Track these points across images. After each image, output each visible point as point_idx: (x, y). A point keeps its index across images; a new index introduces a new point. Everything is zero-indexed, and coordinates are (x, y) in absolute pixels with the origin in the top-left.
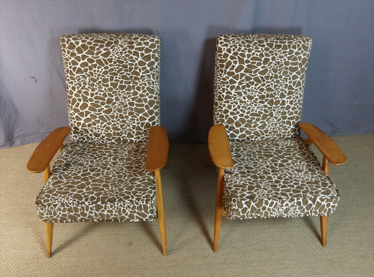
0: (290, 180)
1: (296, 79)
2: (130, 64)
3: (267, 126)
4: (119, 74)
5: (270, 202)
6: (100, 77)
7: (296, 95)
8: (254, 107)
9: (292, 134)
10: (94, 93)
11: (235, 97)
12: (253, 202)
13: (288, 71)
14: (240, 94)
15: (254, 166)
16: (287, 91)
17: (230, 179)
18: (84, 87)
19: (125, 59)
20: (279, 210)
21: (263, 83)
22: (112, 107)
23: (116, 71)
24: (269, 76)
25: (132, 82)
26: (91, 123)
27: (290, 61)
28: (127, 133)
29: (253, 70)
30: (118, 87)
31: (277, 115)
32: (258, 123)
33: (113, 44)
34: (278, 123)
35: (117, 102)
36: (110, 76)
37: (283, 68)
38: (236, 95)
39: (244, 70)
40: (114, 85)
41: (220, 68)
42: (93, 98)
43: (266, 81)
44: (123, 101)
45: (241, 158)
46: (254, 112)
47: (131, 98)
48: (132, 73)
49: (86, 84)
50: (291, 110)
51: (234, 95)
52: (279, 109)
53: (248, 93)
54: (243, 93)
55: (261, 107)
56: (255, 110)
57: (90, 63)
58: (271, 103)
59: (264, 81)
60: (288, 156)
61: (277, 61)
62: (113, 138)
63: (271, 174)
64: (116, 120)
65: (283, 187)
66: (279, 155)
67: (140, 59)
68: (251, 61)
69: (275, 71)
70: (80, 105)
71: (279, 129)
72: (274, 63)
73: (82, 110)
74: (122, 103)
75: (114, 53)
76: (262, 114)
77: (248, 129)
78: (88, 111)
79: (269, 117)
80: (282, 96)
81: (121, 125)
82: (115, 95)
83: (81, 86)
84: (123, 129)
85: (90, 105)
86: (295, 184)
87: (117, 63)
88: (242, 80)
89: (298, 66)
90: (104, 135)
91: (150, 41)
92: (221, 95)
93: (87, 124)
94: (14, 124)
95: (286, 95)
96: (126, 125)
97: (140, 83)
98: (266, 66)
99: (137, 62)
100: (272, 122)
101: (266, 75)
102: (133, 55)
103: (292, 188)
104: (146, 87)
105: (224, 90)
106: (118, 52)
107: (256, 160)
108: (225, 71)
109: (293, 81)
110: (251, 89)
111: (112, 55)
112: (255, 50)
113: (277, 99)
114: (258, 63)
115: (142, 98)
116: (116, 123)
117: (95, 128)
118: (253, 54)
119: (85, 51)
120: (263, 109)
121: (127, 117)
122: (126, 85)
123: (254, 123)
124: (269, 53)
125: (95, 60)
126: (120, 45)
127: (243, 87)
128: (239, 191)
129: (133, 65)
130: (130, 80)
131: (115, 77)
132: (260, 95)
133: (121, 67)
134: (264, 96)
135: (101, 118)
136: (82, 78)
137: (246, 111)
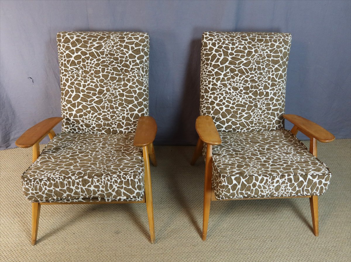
0: (279, 160)
1: (278, 72)
2: (121, 57)
3: (252, 117)
4: (110, 66)
5: (260, 178)
6: (92, 69)
7: (279, 87)
8: (239, 98)
9: (277, 126)
10: (86, 84)
11: (220, 88)
12: (243, 178)
13: (270, 63)
14: (225, 85)
15: (242, 150)
16: (271, 83)
17: (219, 159)
18: (77, 78)
19: (116, 52)
20: (270, 187)
21: (247, 74)
22: (103, 98)
23: (107, 63)
24: (252, 68)
25: (123, 75)
26: (82, 113)
27: (272, 54)
28: (117, 124)
29: (237, 62)
30: (109, 79)
31: (262, 106)
32: (244, 113)
33: (106, 39)
34: (263, 114)
35: (108, 93)
36: (102, 67)
37: (265, 60)
38: (222, 87)
39: (228, 62)
40: (106, 77)
41: (206, 62)
42: (85, 89)
43: (250, 72)
44: (114, 92)
45: (228, 144)
46: (239, 103)
47: (121, 90)
48: (122, 66)
49: (79, 77)
50: (274, 101)
51: (220, 87)
52: (263, 100)
53: (233, 84)
54: (228, 85)
55: (246, 98)
56: (240, 101)
57: (83, 56)
58: (255, 94)
59: (248, 73)
60: (275, 143)
61: (259, 53)
62: (103, 129)
63: (259, 155)
64: (107, 111)
65: (272, 165)
66: (266, 142)
67: (130, 52)
68: (235, 54)
69: (258, 63)
70: (72, 96)
71: (264, 120)
72: (257, 56)
73: (74, 101)
74: (113, 94)
75: (106, 46)
76: (247, 105)
77: (234, 120)
78: (80, 102)
79: (254, 108)
80: (266, 87)
81: (111, 115)
82: (106, 86)
83: (74, 78)
84: (113, 119)
85: (82, 96)
86: (284, 163)
87: (109, 56)
88: (226, 73)
89: (280, 59)
90: (95, 126)
91: (140, 36)
92: (207, 87)
93: (78, 115)
94: (11, 125)
95: (270, 86)
96: (116, 115)
97: (130, 75)
98: (249, 58)
99: (127, 55)
100: (257, 113)
101: (249, 67)
102: (124, 48)
103: (282, 167)
104: (135, 79)
105: (209, 82)
106: (110, 46)
107: (244, 145)
108: (211, 64)
109: (275, 73)
110: (236, 80)
111: (104, 48)
112: (238, 43)
113: (261, 91)
114: (241, 55)
115: (132, 90)
116: (106, 113)
117: (86, 119)
118: (237, 47)
119: (79, 44)
120: (248, 100)
121: (117, 108)
122: (117, 77)
123: (240, 114)
124: (252, 46)
125: (88, 52)
126: (112, 40)
127: (228, 79)
128: (227, 169)
129: (123, 57)
130: (121, 73)
131: (106, 68)
132: (244, 86)
133: (112, 60)
134: (248, 87)
135: (92, 109)
136: (75, 71)
137: (232, 102)
